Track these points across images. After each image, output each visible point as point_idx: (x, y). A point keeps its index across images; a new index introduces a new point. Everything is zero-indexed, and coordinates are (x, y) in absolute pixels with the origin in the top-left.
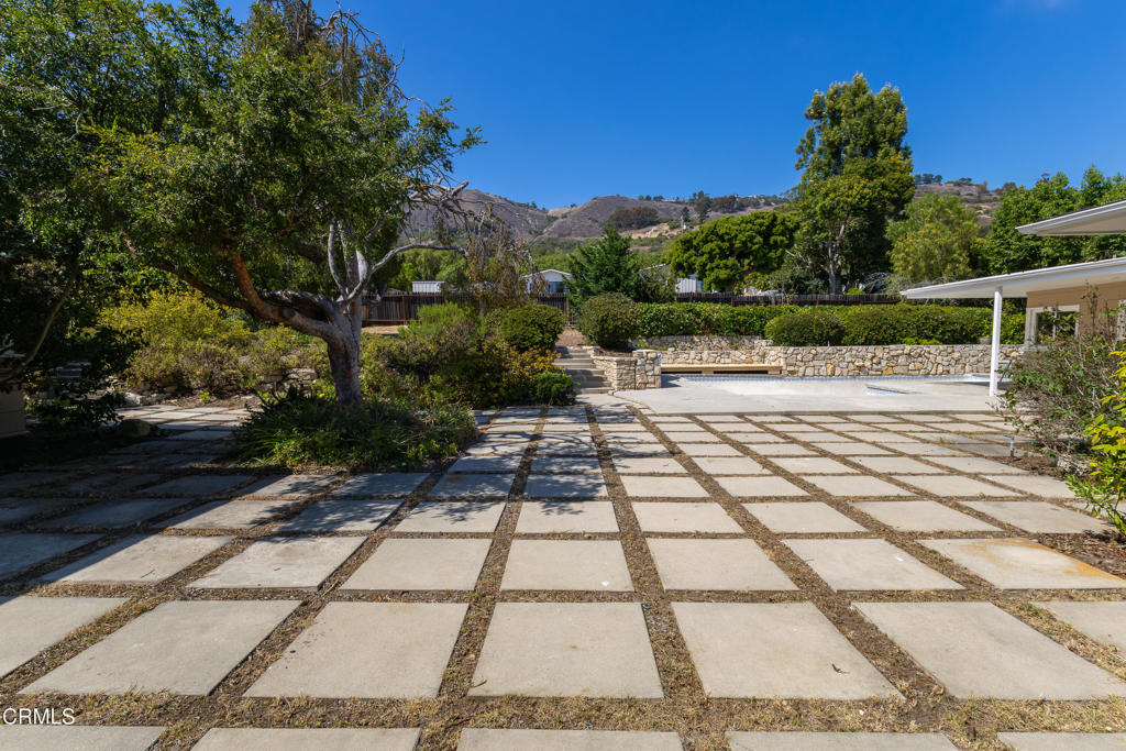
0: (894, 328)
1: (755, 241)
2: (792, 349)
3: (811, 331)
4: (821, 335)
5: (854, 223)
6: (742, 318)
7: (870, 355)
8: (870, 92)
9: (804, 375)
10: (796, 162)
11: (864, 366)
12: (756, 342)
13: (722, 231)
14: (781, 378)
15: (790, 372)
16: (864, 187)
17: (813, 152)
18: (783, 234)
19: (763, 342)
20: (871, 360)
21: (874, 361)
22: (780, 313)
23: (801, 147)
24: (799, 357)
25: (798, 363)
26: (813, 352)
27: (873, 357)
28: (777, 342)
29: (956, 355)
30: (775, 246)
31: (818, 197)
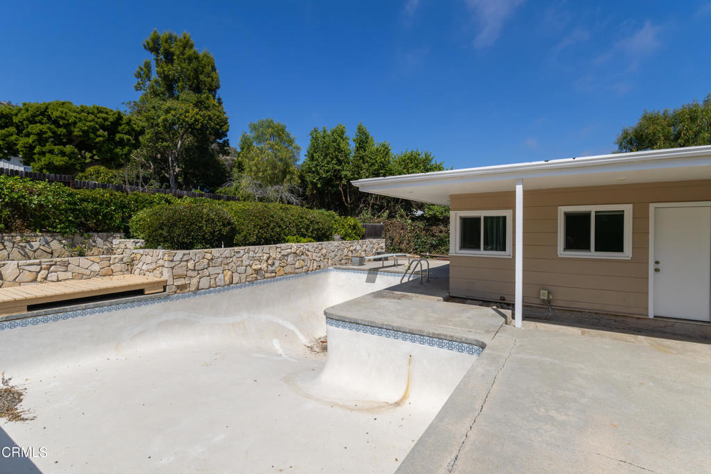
0: (280, 226)
1: (99, 133)
2: (180, 253)
3: (201, 228)
4: (212, 233)
5: (189, 139)
6: (90, 206)
7: (265, 257)
8: (195, 48)
9: (198, 289)
10: (136, 84)
11: (261, 269)
12: (116, 241)
13: (56, 114)
14: (167, 298)
15: (178, 287)
16: (197, 114)
17: (150, 81)
18: (128, 133)
19: (130, 243)
20: (267, 261)
21: (270, 262)
22: (151, 202)
23: (139, 73)
24: (191, 265)
25: (190, 273)
26: (209, 256)
27: (268, 258)
28: (152, 243)
29: (324, 251)
30: (121, 143)
31: (160, 112)
